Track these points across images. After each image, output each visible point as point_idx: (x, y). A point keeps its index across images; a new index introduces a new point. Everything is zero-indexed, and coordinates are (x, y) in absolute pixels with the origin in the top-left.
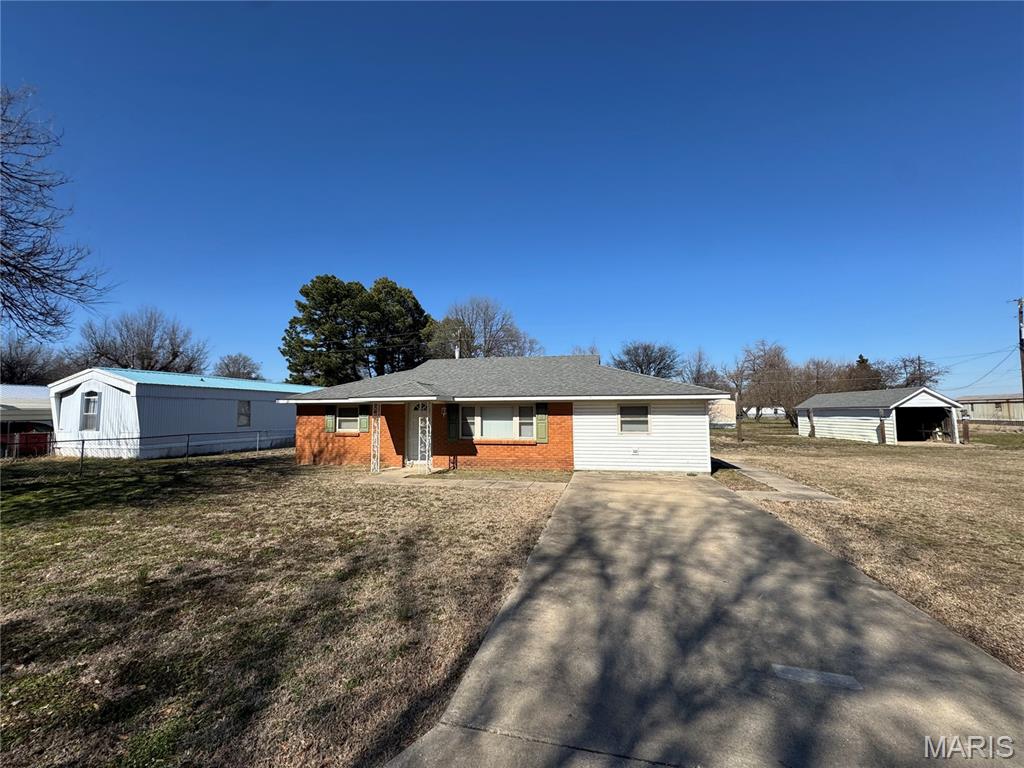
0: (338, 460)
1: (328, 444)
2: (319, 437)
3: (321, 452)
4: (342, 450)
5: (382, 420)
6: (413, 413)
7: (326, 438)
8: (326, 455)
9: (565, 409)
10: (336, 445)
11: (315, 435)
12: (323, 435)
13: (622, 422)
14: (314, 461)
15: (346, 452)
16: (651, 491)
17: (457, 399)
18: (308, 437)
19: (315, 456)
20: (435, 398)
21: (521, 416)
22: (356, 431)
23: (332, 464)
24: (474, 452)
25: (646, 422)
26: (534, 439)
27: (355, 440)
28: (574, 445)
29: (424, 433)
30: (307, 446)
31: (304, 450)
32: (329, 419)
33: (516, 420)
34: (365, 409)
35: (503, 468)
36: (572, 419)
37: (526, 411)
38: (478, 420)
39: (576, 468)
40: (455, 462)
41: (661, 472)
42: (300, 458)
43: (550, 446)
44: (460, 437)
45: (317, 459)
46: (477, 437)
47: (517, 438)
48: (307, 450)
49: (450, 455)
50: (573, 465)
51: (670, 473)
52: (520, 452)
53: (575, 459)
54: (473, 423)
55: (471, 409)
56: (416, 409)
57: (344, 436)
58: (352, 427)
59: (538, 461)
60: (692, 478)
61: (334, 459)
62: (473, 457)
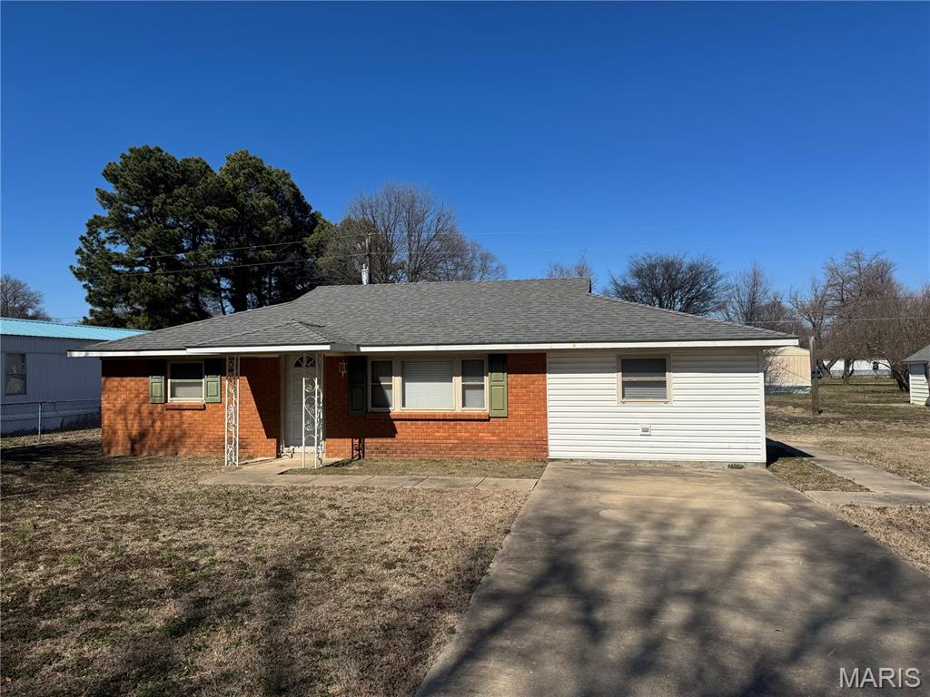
0: (171, 448)
1: (154, 422)
2: (139, 411)
3: (143, 434)
4: (178, 432)
5: (242, 383)
6: (293, 371)
7: (151, 413)
8: (151, 441)
9: (535, 364)
10: (168, 423)
11: (133, 407)
12: (145, 409)
13: (625, 384)
14: (133, 449)
15: (184, 435)
16: (671, 492)
17: (363, 349)
18: (123, 411)
19: (133, 442)
20: (327, 347)
21: (464, 375)
22: (198, 401)
23: (161, 454)
24: (392, 433)
25: (663, 384)
26: (485, 410)
27: (198, 415)
28: (549, 420)
29: (310, 402)
30: (120, 426)
31: (115, 433)
32: (155, 383)
33: (458, 381)
34: (214, 366)
35: (437, 457)
36: (545, 380)
37: (473, 367)
38: (396, 381)
39: (552, 455)
40: (361, 448)
41: (687, 462)
42: (110, 444)
43: (511, 422)
44: (370, 408)
45: (137, 446)
46: (396, 408)
47: (458, 409)
48: (120, 432)
49: (353, 437)
50: (546, 450)
51: (701, 464)
52: (463, 431)
53: (550, 442)
54: (390, 387)
55: (387, 365)
56: (298, 365)
57: (180, 409)
58: (190, 395)
59: (491, 445)
60: (735, 471)
61: (165, 446)
62: (389, 440)
